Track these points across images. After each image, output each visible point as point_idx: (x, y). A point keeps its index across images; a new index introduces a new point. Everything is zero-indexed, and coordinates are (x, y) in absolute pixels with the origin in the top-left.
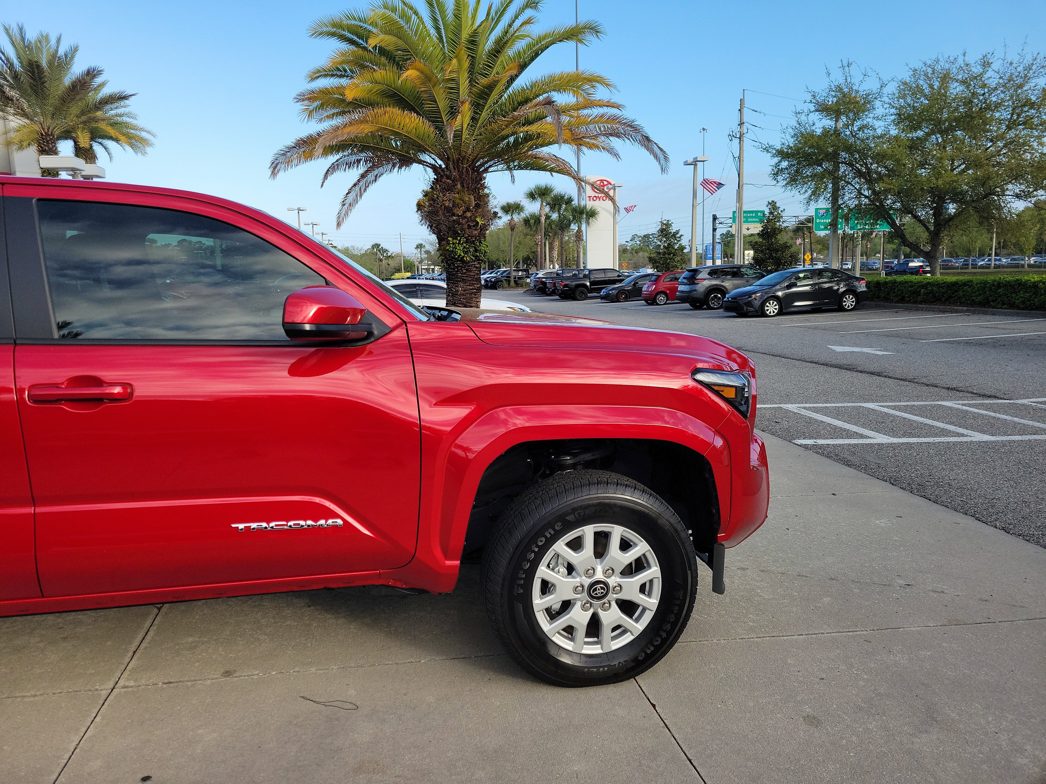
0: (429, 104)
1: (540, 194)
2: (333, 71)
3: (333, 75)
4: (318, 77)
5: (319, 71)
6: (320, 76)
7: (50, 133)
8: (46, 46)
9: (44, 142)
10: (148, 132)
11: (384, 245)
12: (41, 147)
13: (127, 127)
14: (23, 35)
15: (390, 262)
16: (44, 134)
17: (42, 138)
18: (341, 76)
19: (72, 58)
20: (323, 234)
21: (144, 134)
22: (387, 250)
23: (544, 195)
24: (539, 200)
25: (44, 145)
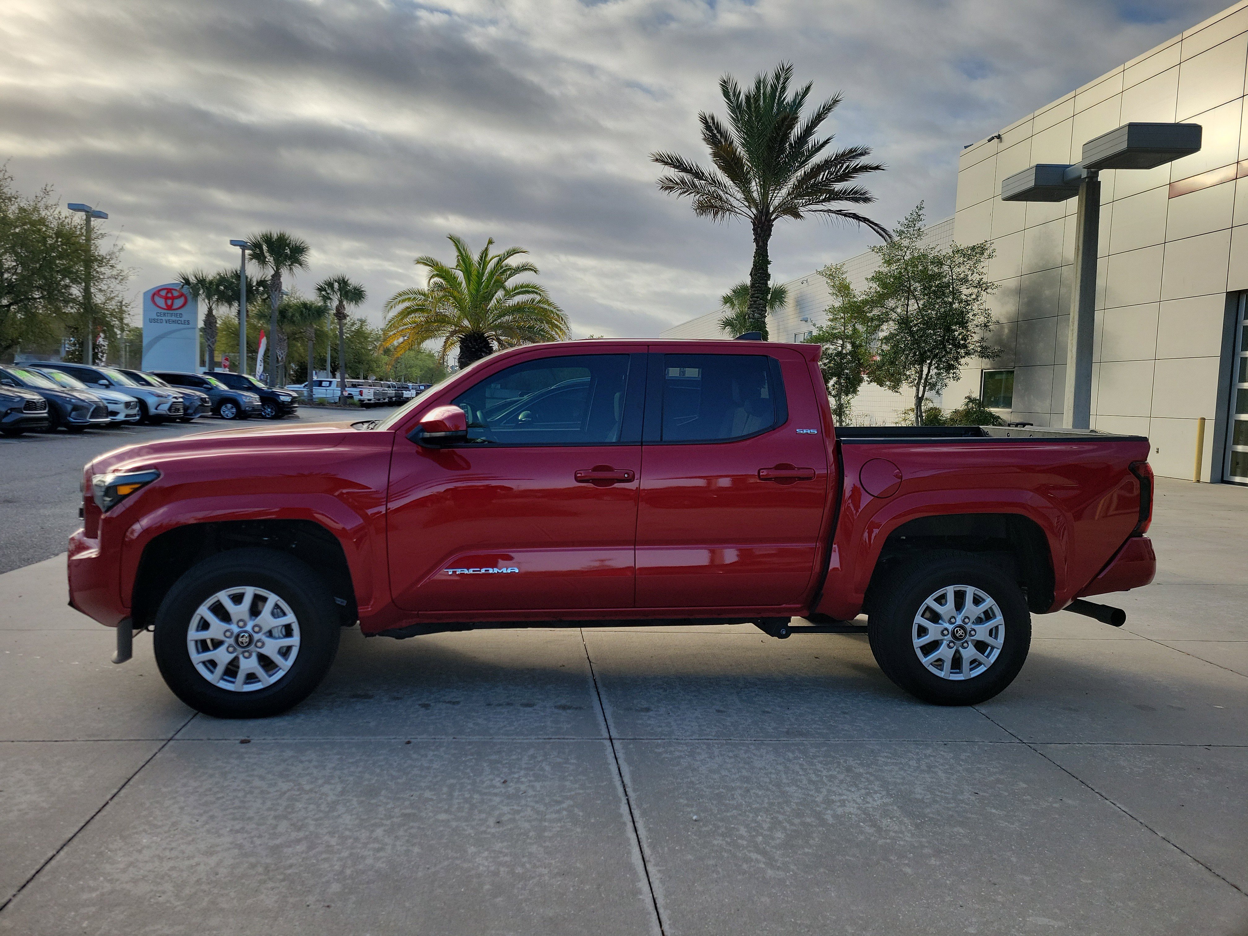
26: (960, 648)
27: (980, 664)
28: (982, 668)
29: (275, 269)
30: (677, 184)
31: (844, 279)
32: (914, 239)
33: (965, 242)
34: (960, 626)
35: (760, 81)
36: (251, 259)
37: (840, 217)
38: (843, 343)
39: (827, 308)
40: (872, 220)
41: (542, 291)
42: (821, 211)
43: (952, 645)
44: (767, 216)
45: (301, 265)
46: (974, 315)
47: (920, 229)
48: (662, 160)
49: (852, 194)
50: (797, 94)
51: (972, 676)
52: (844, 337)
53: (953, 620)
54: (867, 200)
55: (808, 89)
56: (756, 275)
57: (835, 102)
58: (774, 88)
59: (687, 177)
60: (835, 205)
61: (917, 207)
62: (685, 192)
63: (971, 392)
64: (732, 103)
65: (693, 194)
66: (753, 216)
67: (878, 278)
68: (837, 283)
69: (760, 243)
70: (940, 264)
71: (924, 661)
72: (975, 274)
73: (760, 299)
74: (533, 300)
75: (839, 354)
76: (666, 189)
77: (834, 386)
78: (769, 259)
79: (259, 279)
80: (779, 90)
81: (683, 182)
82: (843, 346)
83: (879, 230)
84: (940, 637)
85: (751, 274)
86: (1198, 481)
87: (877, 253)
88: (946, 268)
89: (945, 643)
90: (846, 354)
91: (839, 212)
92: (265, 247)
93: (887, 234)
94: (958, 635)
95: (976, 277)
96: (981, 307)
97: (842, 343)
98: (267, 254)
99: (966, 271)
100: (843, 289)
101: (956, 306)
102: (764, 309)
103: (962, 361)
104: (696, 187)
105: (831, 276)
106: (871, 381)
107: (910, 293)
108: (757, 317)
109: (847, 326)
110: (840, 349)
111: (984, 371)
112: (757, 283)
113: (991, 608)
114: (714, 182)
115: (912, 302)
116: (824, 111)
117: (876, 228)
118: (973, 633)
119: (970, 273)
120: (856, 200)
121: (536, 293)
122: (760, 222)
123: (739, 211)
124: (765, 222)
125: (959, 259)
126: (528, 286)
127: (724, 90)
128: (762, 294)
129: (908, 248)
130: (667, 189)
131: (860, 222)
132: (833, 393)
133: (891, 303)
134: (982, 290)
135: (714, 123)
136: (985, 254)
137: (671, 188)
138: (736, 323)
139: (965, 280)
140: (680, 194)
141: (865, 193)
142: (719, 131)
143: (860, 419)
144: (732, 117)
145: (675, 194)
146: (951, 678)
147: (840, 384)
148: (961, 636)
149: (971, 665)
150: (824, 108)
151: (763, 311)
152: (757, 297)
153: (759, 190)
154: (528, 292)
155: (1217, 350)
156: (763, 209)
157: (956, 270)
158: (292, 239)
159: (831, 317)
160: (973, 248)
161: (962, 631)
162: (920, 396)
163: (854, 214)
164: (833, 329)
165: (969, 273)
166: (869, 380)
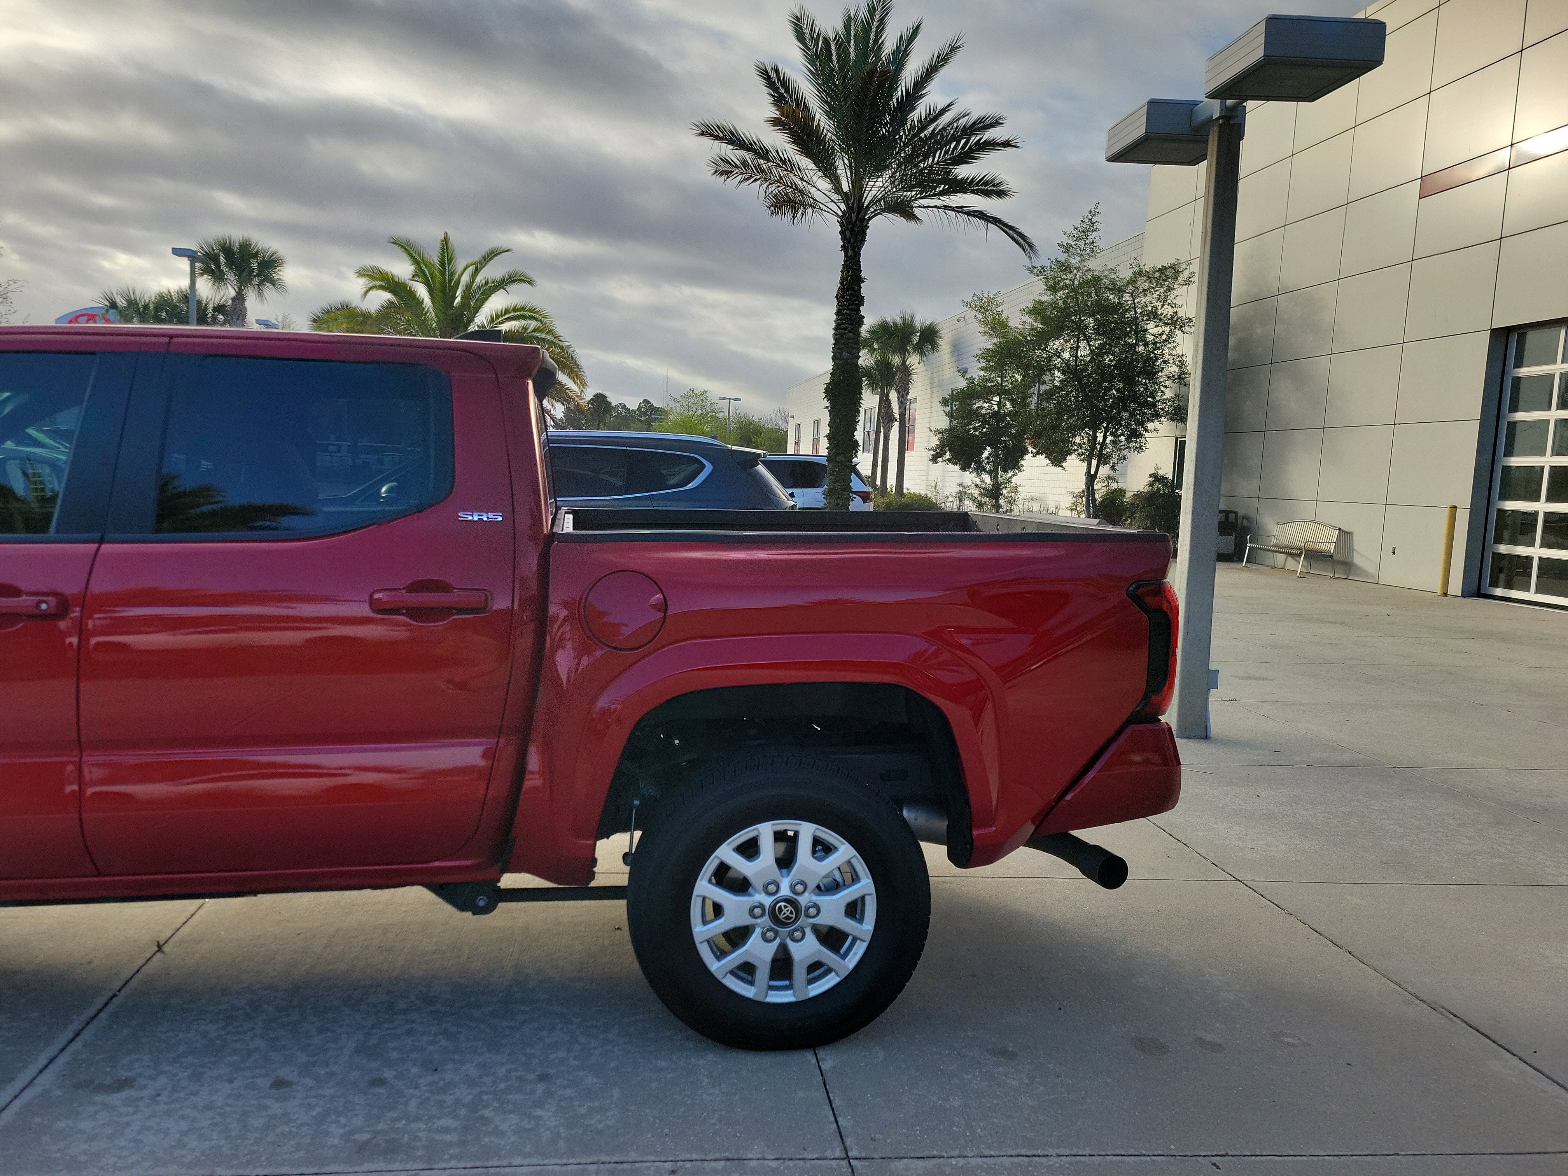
26: (789, 942)
27: (829, 971)
28: (831, 979)
29: (237, 290)
30: (737, 166)
31: (999, 313)
32: (1086, 257)
33: (1152, 261)
34: (788, 901)
35: (850, 17)
36: (202, 274)
37: (962, 217)
38: (1000, 399)
39: (979, 352)
40: (1005, 220)
41: (543, 317)
42: (935, 207)
43: (770, 934)
44: (858, 213)
45: (274, 284)
46: (1165, 362)
47: (1093, 242)
48: (709, 132)
49: (982, 185)
50: (901, 39)
51: (812, 994)
52: (1001, 391)
53: (772, 888)
54: (1001, 194)
55: (915, 31)
56: (843, 298)
57: (954, 48)
58: (867, 29)
59: (748, 156)
60: (957, 200)
61: (1090, 212)
62: (748, 179)
63: (1157, 468)
64: (809, 49)
65: (759, 182)
66: (840, 213)
67: (1037, 310)
68: (991, 318)
69: (850, 253)
70: (1121, 291)
71: (715, 966)
72: (1166, 306)
73: (850, 332)
74: (525, 329)
75: (996, 414)
76: (722, 173)
77: (988, 458)
78: (863, 275)
79: (217, 303)
80: (874, 30)
81: (745, 164)
82: (999, 404)
83: (1015, 236)
84: (749, 921)
85: (837, 297)
86: (1445, 594)
87: (1038, 275)
88: (1127, 296)
89: (758, 931)
90: (1005, 415)
91: (959, 209)
92: (222, 259)
93: (1025, 241)
94: (781, 917)
95: (1168, 311)
96: (1174, 352)
97: (998, 400)
98: (226, 269)
99: (1154, 301)
100: (998, 326)
101: (1140, 349)
102: (856, 346)
103: (1150, 426)
104: (763, 171)
105: (983, 309)
106: (1038, 453)
107: (1080, 330)
108: (845, 358)
109: (1006, 377)
110: (996, 407)
111: (1179, 439)
112: (844, 309)
113: (849, 862)
114: (785, 163)
115: (1083, 344)
116: (938, 63)
117: (1011, 232)
118: (812, 911)
119: (1159, 304)
120: (987, 194)
121: (536, 319)
122: (849, 221)
123: (825, 208)
124: (856, 222)
125: (1143, 284)
126: (523, 309)
127: (796, 31)
128: (851, 324)
129: (1078, 269)
130: (722, 175)
131: (989, 224)
132: (988, 467)
133: (1055, 344)
134: (1175, 328)
135: (779, 78)
136: (1180, 279)
137: (728, 172)
138: (875, 374)
139: (1153, 315)
140: (741, 182)
141: (1000, 184)
142: (787, 89)
143: (1027, 503)
144: (810, 71)
145: (733, 181)
146: (769, 999)
147: (997, 456)
148: (788, 918)
149: (809, 973)
150: (938, 57)
151: (854, 348)
152: (845, 329)
153: (849, 176)
154: (524, 317)
155: (1476, 411)
156: (853, 203)
157: (1141, 300)
158: (260, 248)
159: (984, 364)
160: (1162, 270)
161: (790, 908)
162: (1092, 472)
163: (981, 212)
164: (987, 380)
165: (1157, 304)
166: (1034, 451)
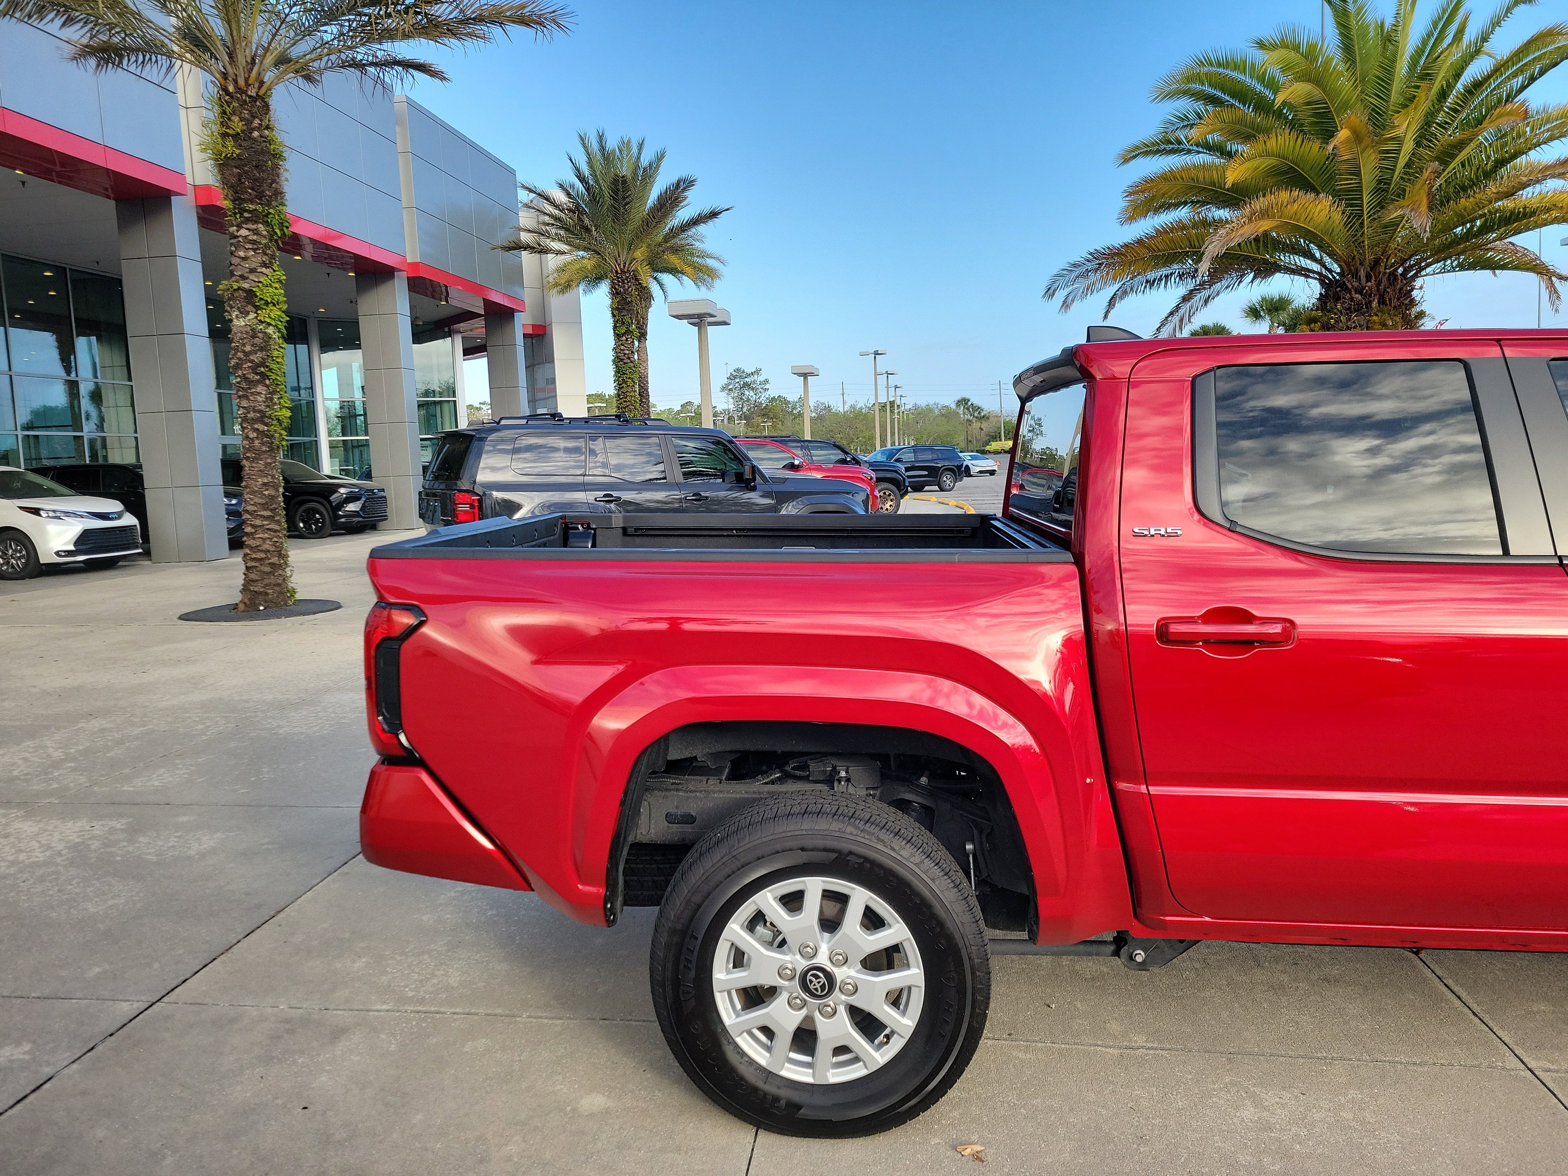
0: (1347, 179)
1: (1270, 310)
2: (1158, 144)
3: (1157, 152)
4: (1135, 157)
5: (1137, 148)
6: (1139, 154)
7: (626, 270)
8: (627, 156)
9: (619, 282)
10: (718, 259)
11: (975, 400)
12: (615, 289)
13: (692, 255)
14: (604, 144)
15: (985, 425)
16: (619, 272)
17: (616, 276)
18: (1173, 152)
19: (658, 167)
20: (896, 387)
21: (710, 262)
22: (979, 408)
23: (1277, 310)
24: (1268, 318)
25: (619, 285)
